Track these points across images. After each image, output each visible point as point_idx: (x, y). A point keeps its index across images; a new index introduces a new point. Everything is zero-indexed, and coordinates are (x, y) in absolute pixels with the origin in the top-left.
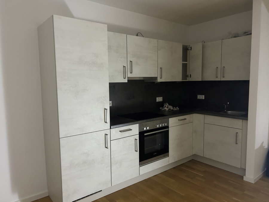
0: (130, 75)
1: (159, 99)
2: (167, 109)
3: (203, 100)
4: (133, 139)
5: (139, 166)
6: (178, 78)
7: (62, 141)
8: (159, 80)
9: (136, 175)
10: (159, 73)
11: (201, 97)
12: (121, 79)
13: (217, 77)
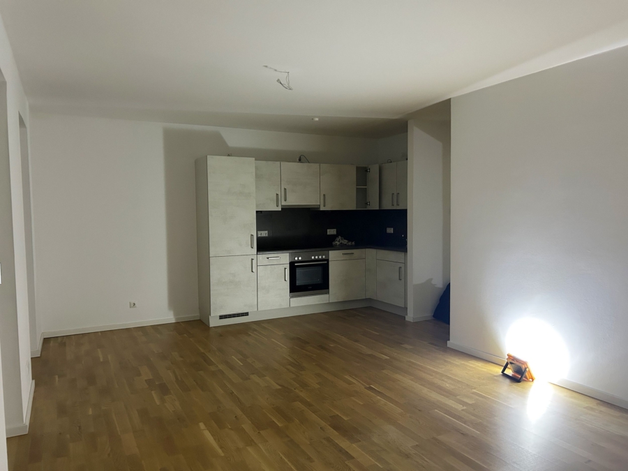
0: (284, 203)
1: (331, 232)
2: (338, 243)
3: (391, 234)
4: (282, 268)
5: (289, 297)
6: (351, 205)
7: (212, 260)
8: (322, 208)
9: (285, 305)
10: (322, 201)
11: (390, 230)
12: (273, 207)
13: (393, 205)
